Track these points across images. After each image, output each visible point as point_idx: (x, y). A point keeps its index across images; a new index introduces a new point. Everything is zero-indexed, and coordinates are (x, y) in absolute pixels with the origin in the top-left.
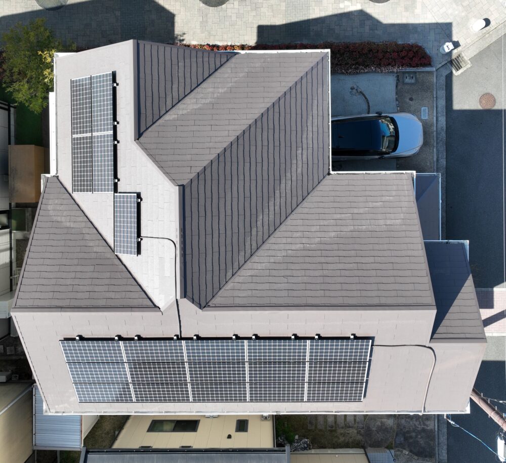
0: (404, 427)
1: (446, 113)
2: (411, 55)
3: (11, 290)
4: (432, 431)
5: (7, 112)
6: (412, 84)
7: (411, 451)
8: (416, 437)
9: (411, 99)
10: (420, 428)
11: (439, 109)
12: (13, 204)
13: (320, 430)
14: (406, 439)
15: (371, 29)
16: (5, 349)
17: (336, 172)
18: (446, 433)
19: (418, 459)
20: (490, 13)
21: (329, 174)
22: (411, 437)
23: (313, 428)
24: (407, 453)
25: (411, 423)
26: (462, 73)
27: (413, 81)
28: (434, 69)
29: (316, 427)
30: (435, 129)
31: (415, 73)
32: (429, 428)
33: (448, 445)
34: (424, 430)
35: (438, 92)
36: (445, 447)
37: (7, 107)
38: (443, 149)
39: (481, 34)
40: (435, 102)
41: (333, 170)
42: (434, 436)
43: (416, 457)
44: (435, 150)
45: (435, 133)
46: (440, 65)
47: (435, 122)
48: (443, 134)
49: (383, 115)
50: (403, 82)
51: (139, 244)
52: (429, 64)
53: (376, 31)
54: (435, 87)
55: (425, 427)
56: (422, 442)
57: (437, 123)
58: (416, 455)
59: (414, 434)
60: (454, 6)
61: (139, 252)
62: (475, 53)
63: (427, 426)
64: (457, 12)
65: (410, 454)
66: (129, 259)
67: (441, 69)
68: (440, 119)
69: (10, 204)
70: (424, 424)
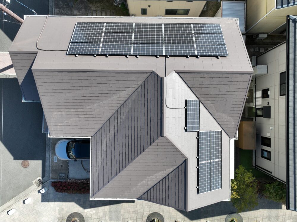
0: (69, 10)
1: (45, 159)
2: (61, 187)
3: (256, 78)
4: (56, 8)
5: (257, 164)
6: (61, 173)
8: (63, 5)
9: (62, 166)
10: (62, 10)
11: (49, 161)
12: (254, 120)
13: (108, 9)
14: (68, 4)
15: (80, 200)
16: (259, 50)
17: (89, 137)
18: (49, 6)
20: (23, 207)
21: (92, 137)
22: (66, 5)
23: (112, 10)
25: (66, 12)
26: (37, 178)
27: (61, 175)
28: (50, 180)
29: (111, 11)
30: (51, 151)
31: (60, 179)
32: (57, 9)
34: (60, 8)
35: (49, 169)
37: (257, 167)
39: (28, 196)
40: (51, 164)
41: (90, 139)
42: (55, 6)
44: (51, 141)
45: (51, 150)
46: (47, 182)
47: (51, 155)
48: (47, 148)
49: (74, 160)
50: (65, 174)
51: (186, 105)
52: (53, 182)
53: (78, 199)
54: (50, 171)
55: (59, 9)
57: (50, 154)
59: (65, 6)
60: (40, 210)
61: (186, 101)
62: (30, 187)
63: (58, 10)
64: (39, 207)
66: (192, 97)
67: (47, 180)
68: (49, 156)
69: (256, 121)
70: (59, 11)
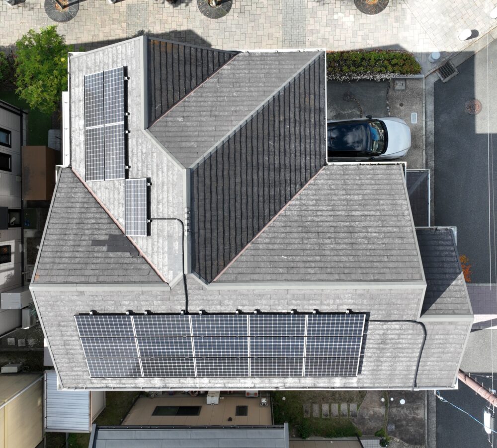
0: (395, 416)
1: (435, 117)
3: (23, 285)
4: (422, 420)
5: (19, 117)
6: (402, 90)
7: (402, 439)
8: (407, 425)
9: (401, 105)
10: (411, 416)
11: (428, 114)
12: (25, 203)
13: (316, 418)
14: (397, 427)
15: (363, 39)
16: (16, 342)
17: (332, 163)
18: (435, 422)
19: (408, 446)
21: (325, 165)
22: (402, 425)
24: (398, 440)
25: (402, 412)
26: (449, 81)
27: (403, 88)
28: (423, 76)
29: (311, 415)
30: (424, 133)
31: (405, 80)
32: (419, 417)
33: (437, 434)
34: (414, 419)
35: (427, 98)
36: (434, 435)
37: (19, 112)
38: (431, 152)
39: (467, 44)
40: (424, 108)
41: (329, 161)
42: (424, 424)
43: (406, 445)
44: (424, 153)
45: (424, 137)
46: (429, 73)
47: (424, 126)
48: (432, 139)
49: (373, 118)
50: (394, 88)
52: (418, 72)
53: (368, 41)
54: (424, 93)
55: (415, 416)
56: (412, 429)
57: (426, 127)
58: (407, 442)
59: (404, 423)
62: (462, 62)
63: (417, 415)
65: (401, 441)
67: (430, 77)
68: (428, 123)
70: (415, 413)
